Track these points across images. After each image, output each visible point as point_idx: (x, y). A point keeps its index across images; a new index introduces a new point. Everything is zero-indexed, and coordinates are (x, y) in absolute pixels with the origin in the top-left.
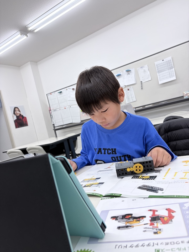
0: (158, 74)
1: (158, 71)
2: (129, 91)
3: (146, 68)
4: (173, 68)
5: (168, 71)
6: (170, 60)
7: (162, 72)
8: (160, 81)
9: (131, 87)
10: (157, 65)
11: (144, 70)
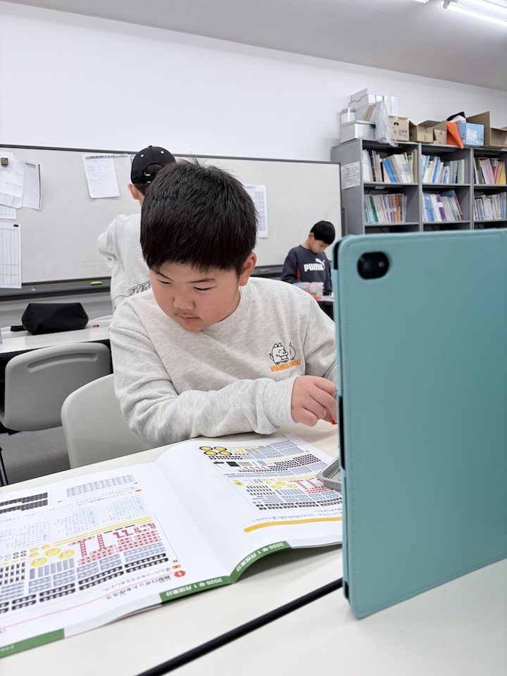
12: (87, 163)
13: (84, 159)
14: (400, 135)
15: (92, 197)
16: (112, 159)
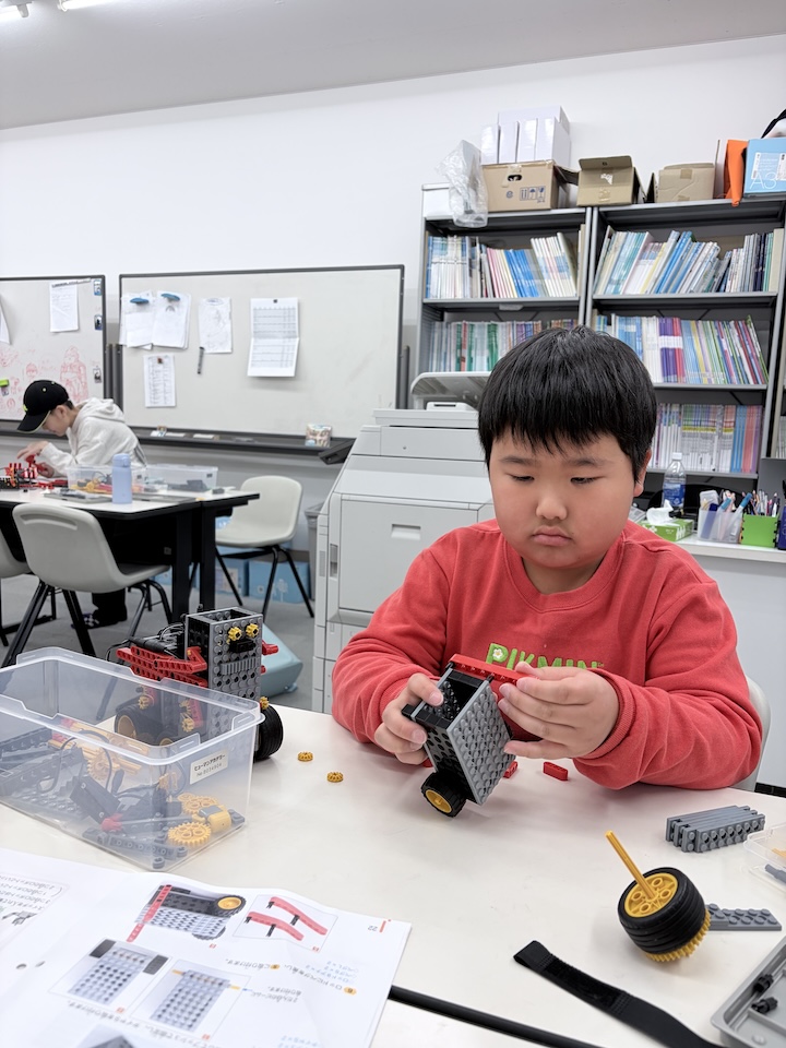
0: (253, 340)
1: (255, 332)
2: (160, 367)
3: (224, 308)
4: (295, 337)
5: (281, 340)
6: (294, 309)
7: (265, 337)
8: (253, 365)
9: (171, 354)
10: (255, 309)
11: (218, 312)
12: (53, 291)
13: (51, 288)
14: (524, 196)
15: (53, 330)
16: (75, 286)
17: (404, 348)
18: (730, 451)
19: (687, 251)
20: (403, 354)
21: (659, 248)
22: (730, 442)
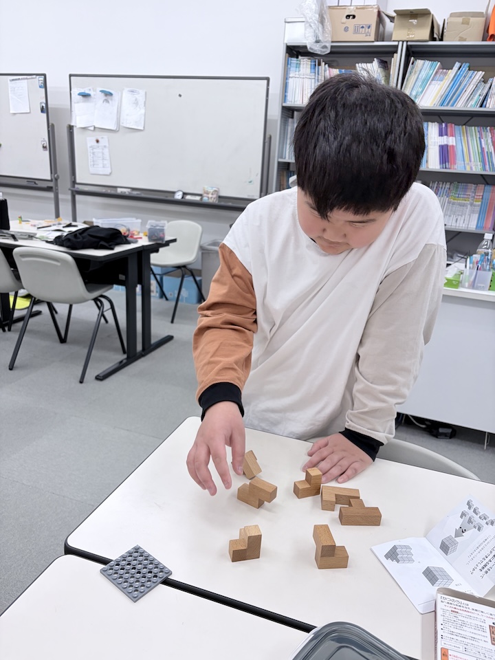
12: (11, 84)
13: (9, 82)
14: (356, 32)
15: (12, 112)
16: (26, 80)
17: (267, 136)
18: (477, 215)
19: (465, 77)
20: (267, 140)
21: (446, 73)
22: (478, 209)
